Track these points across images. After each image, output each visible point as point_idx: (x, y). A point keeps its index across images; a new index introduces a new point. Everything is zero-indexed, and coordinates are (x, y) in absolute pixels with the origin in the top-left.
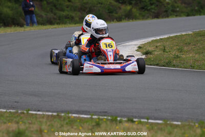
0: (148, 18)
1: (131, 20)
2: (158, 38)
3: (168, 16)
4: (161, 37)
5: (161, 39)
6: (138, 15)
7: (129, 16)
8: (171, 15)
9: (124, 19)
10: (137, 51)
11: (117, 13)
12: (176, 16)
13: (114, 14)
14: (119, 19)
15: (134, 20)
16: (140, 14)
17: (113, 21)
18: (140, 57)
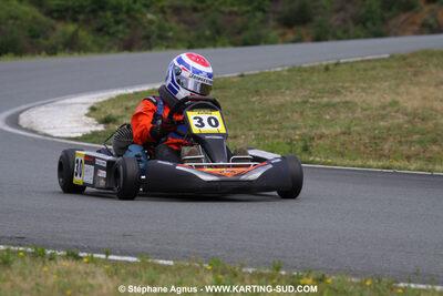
0: (109, 49)
1: (76, 54)
2: (131, 91)
3: (150, 48)
4: (138, 89)
5: (136, 93)
6: (89, 43)
7: (72, 45)
8: (157, 45)
9: (61, 50)
10: (88, 115)
11: (47, 38)
12: (167, 47)
13: (41, 40)
14: (52, 51)
15: (82, 53)
16: (94, 42)
17: (39, 53)
18: (94, 128)
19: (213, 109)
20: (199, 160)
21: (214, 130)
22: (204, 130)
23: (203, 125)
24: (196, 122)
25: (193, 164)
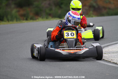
19: (73, 30)
20: (64, 47)
21: (72, 37)
22: (68, 37)
23: (69, 35)
24: (66, 34)
25: (61, 49)
